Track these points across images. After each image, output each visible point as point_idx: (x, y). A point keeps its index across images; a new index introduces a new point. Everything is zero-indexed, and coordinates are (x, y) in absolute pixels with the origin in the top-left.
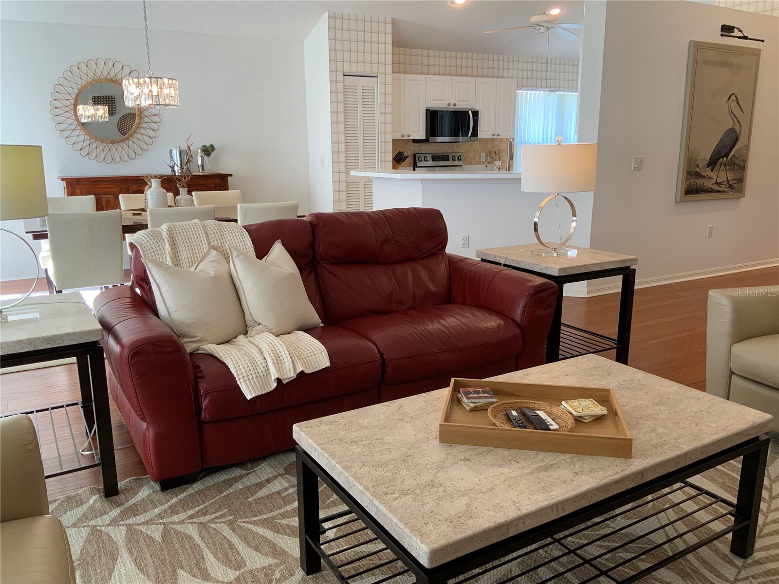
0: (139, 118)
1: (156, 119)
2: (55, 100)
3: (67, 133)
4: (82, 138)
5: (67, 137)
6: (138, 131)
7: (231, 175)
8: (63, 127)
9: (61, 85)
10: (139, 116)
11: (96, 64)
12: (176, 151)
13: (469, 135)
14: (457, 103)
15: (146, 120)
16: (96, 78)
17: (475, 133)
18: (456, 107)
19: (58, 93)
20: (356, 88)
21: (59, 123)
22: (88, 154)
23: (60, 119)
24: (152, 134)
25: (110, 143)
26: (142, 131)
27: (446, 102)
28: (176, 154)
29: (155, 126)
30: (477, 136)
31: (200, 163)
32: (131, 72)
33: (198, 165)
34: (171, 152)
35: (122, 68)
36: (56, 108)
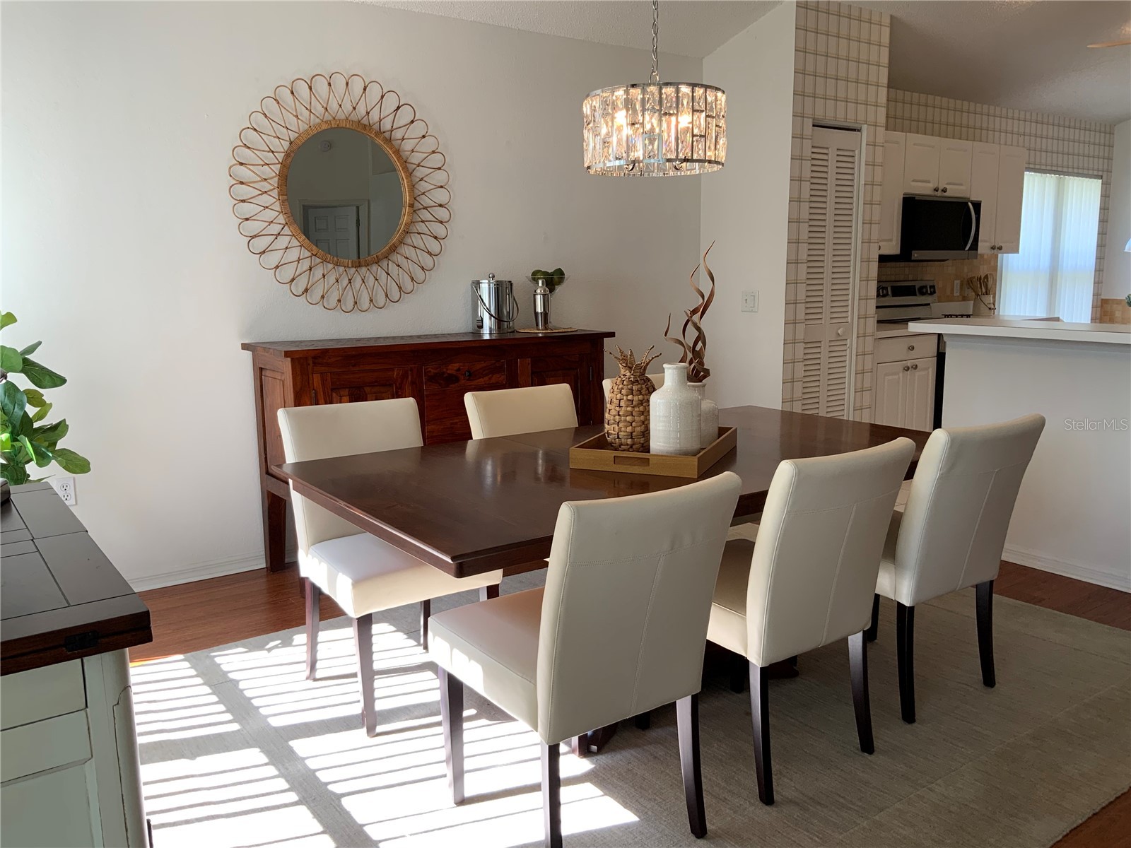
0: (412, 210)
1: (442, 214)
2: (241, 164)
3: (262, 243)
4: (294, 254)
5: (264, 252)
6: (408, 241)
7: (612, 335)
8: (254, 227)
9: (255, 130)
10: (411, 206)
11: (330, 84)
12: (489, 283)
13: (967, 248)
14: (948, 187)
15: (425, 215)
16: (328, 117)
17: (975, 246)
18: (946, 194)
19: (249, 148)
20: (825, 151)
21: (247, 219)
22: (306, 290)
23: (248, 209)
24: (434, 246)
25: (352, 267)
26: (416, 240)
27: (932, 185)
28: (486, 291)
29: (439, 230)
30: (977, 250)
31: (539, 309)
32: (398, 108)
33: (536, 314)
34: (477, 284)
35: (382, 97)
36: (242, 183)
